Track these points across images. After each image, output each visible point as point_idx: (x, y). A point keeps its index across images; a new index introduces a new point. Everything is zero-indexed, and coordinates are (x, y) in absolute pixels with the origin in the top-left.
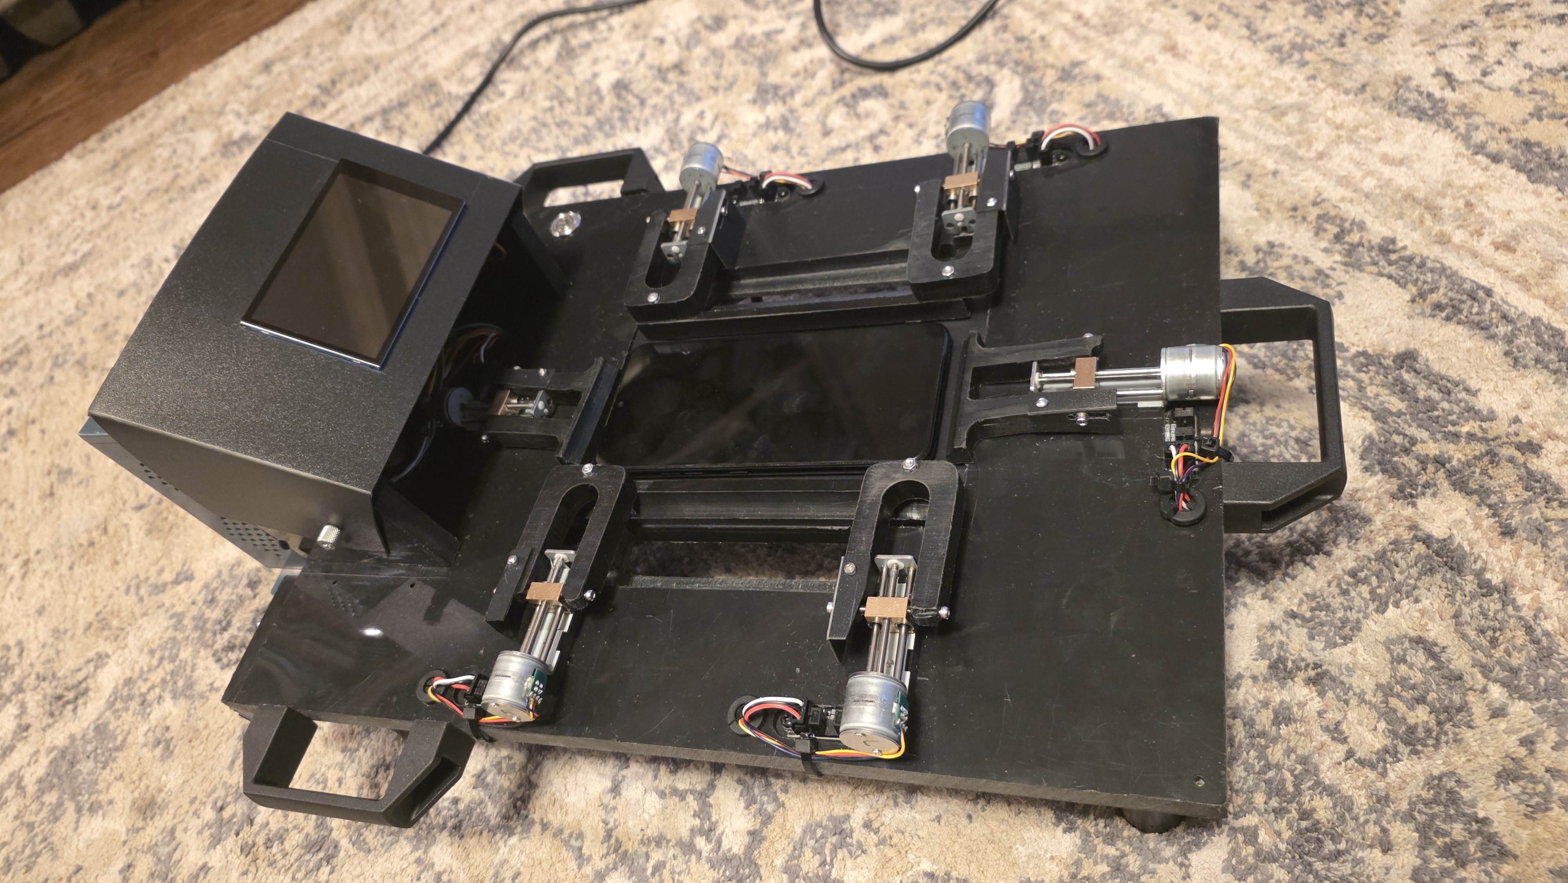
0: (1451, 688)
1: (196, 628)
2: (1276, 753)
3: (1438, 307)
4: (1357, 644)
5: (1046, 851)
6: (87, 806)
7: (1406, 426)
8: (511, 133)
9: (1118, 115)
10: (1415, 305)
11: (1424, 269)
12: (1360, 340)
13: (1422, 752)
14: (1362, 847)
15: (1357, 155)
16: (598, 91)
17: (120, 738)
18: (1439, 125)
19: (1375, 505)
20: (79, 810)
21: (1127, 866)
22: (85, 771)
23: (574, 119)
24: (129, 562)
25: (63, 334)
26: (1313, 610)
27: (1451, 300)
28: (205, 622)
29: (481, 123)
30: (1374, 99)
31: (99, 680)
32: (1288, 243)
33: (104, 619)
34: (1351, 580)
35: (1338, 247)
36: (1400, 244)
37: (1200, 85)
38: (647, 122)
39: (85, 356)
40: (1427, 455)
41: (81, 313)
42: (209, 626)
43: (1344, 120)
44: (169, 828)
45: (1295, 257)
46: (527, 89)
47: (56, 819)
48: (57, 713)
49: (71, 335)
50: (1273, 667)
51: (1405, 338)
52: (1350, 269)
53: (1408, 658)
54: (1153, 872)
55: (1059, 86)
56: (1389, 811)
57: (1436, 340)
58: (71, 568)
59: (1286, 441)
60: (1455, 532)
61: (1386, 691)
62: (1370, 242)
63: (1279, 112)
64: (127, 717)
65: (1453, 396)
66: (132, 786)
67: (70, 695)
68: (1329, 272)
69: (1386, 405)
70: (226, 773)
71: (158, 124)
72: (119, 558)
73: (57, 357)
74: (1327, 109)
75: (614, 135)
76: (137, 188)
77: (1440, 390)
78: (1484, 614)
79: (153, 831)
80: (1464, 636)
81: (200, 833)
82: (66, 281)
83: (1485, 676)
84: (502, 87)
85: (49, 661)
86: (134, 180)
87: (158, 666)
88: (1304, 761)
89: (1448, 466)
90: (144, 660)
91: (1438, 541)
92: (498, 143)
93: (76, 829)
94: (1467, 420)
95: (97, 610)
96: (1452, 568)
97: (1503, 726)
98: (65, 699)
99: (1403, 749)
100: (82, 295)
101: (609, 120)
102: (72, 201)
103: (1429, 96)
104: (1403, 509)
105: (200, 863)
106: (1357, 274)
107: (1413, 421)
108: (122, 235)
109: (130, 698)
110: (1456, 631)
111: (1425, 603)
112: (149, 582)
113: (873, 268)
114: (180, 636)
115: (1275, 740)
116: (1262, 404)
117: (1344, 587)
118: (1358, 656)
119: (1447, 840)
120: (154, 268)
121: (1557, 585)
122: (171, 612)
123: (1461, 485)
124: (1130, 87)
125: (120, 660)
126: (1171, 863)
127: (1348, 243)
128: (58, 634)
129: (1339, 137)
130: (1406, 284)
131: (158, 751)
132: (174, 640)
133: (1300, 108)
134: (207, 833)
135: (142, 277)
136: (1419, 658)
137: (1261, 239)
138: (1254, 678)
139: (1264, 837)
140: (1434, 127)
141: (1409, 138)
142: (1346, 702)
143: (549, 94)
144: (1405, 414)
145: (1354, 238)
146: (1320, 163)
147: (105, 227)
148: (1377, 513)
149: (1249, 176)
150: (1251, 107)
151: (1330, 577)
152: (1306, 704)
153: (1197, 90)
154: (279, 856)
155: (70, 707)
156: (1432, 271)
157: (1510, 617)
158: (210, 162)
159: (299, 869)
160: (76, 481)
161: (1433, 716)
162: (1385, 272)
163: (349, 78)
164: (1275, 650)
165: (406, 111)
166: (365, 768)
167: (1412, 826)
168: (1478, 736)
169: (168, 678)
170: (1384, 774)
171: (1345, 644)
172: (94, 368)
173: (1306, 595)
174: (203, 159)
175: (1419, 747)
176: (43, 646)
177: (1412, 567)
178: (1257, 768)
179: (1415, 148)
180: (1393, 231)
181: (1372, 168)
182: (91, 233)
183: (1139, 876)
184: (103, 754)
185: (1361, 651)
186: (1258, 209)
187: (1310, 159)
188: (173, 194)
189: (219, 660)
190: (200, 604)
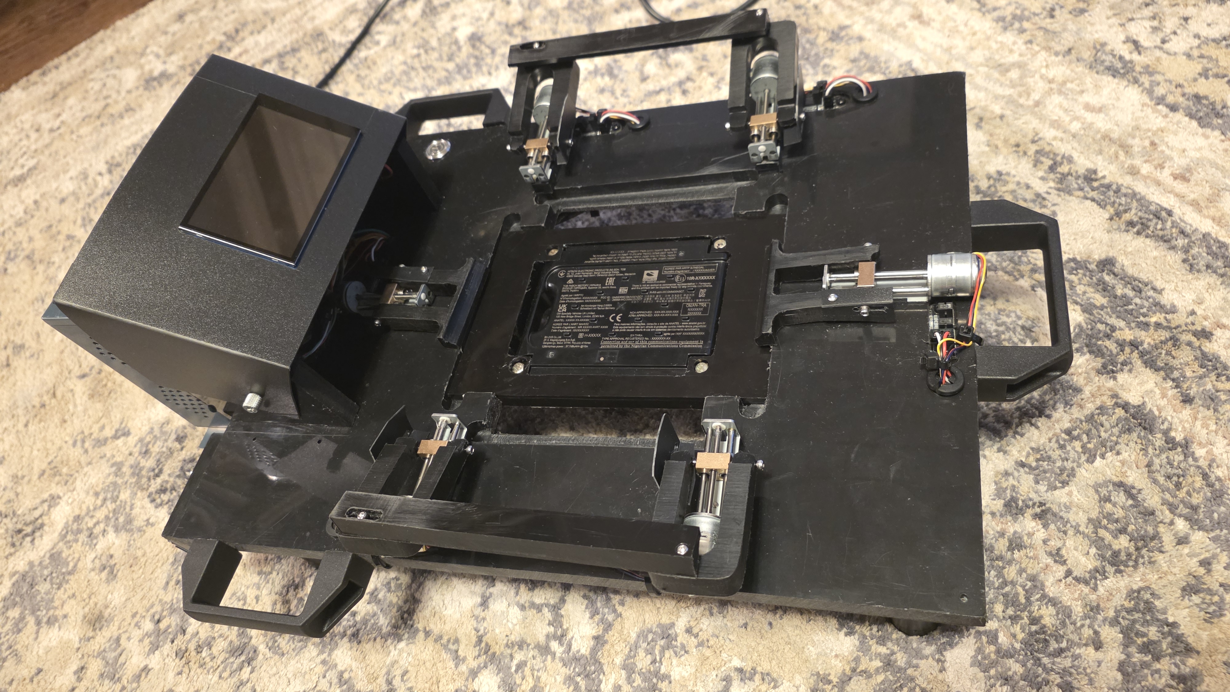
0: (1146, 521)
1: (133, 474)
2: (1011, 573)
3: (1131, 224)
4: (1072, 487)
5: (832, 650)
6: (45, 620)
7: (1108, 317)
8: (386, 74)
9: (877, 69)
10: (1113, 222)
11: (1119, 194)
12: (1071, 249)
13: (1125, 571)
14: (1079, 645)
15: (1065, 104)
16: (456, 42)
17: (71, 565)
18: (1129, 81)
19: (1085, 378)
20: (38, 623)
21: (896, 661)
22: (43, 591)
23: (437, 64)
24: (75, 421)
25: (14, 233)
26: (1038, 460)
27: (1141, 218)
28: (141, 469)
29: (360, 66)
30: (1078, 60)
31: (52, 517)
32: (1013, 172)
33: (55, 467)
34: (1067, 437)
35: (1052, 176)
36: (1100, 175)
37: (941, 46)
38: (497, 68)
39: (33, 252)
40: (1124, 340)
41: (29, 216)
42: (144, 473)
43: (1055, 76)
44: (115, 637)
45: (1018, 183)
46: (398, 39)
47: (19, 631)
48: (18, 544)
49: (21, 234)
50: (1007, 505)
51: (1105, 248)
52: (1062, 194)
53: (1112, 498)
54: (917, 666)
55: (830, 45)
56: (1100, 617)
57: (1130, 249)
58: (26, 425)
59: (1014, 328)
60: (1147, 400)
61: (1096, 524)
62: (1077, 172)
63: (1004, 69)
64: (77, 547)
65: (1143, 294)
66: (83, 603)
67: (29, 529)
68: (1045, 195)
69: (1092, 300)
70: (162, 592)
71: (90, 62)
72: (66, 417)
73: (9, 253)
74: (1042, 67)
75: (471, 77)
76: (74, 115)
77: (1133, 289)
78: (1170, 463)
79: (101, 639)
80: (1155, 481)
81: (141, 641)
82: (16, 190)
83: (1172, 512)
84: (377, 37)
85: (9, 501)
86: (71, 108)
87: (102, 506)
88: (1033, 579)
89: (1140, 348)
90: (90, 501)
91: (1134, 407)
92: (375, 82)
93: (36, 638)
94: (1155, 313)
95: (50, 458)
96: (1145, 428)
97: (1186, 550)
98: (24, 532)
99: (1110, 569)
100: (30, 202)
101: (466, 65)
102: (19, 124)
103: (1121, 58)
104: (1106, 382)
105: (142, 666)
106: (1067, 197)
107: (1113, 313)
108: (62, 153)
109: (79, 531)
110: (1149, 477)
111: (1125, 455)
112: (93, 437)
113: (690, 188)
114: (120, 481)
115: (1010, 562)
116: (995, 299)
117: (1062, 443)
118: (1073, 497)
119: (1145, 639)
120: (90, 180)
121: (1226, 441)
122: (112, 461)
123: (1150, 364)
124: (886, 47)
125: (70, 501)
126: (930, 659)
127: (1060, 173)
128: (16, 479)
129: (1051, 89)
130: (1105, 206)
131: (104, 575)
132: (115, 484)
133: (1021, 66)
134: (147, 641)
135: (80, 188)
136: (1120, 498)
137: (992, 169)
138: (993, 514)
139: (1003, 639)
140: (1125, 83)
141: (1105, 92)
142: (1065, 533)
143: (416, 43)
144: (1107, 308)
145: (1064, 169)
146: (1036, 109)
147: (47, 146)
148: (1086, 385)
149: (981, 119)
150: (981, 65)
151: (1050, 435)
152: (1033, 534)
153: (939, 50)
154: (208, 659)
155: (29, 539)
156: (1125, 195)
157: (1190, 466)
158: (134, 94)
159: (225, 670)
160: (28, 354)
161: (1132, 543)
162: (1089, 196)
163: (250, 28)
164: (1008, 491)
165: (298, 55)
166: (278, 588)
167: (1118, 629)
168: (1167, 559)
169: (111, 515)
170: (1095, 589)
171: (1063, 487)
172: (41, 261)
173: (1032, 449)
174: (129, 92)
175: (1122, 568)
176: (4, 490)
177: (1114, 427)
178: (997, 585)
179: (1110, 99)
180: (1095, 164)
181: (1078, 114)
182: (36, 151)
183: (906, 669)
184: (58, 577)
185: (1075, 493)
186: (988, 145)
187: (1029, 106)
188: (104, 119)
189: (153, 501)
190: (136, 455)
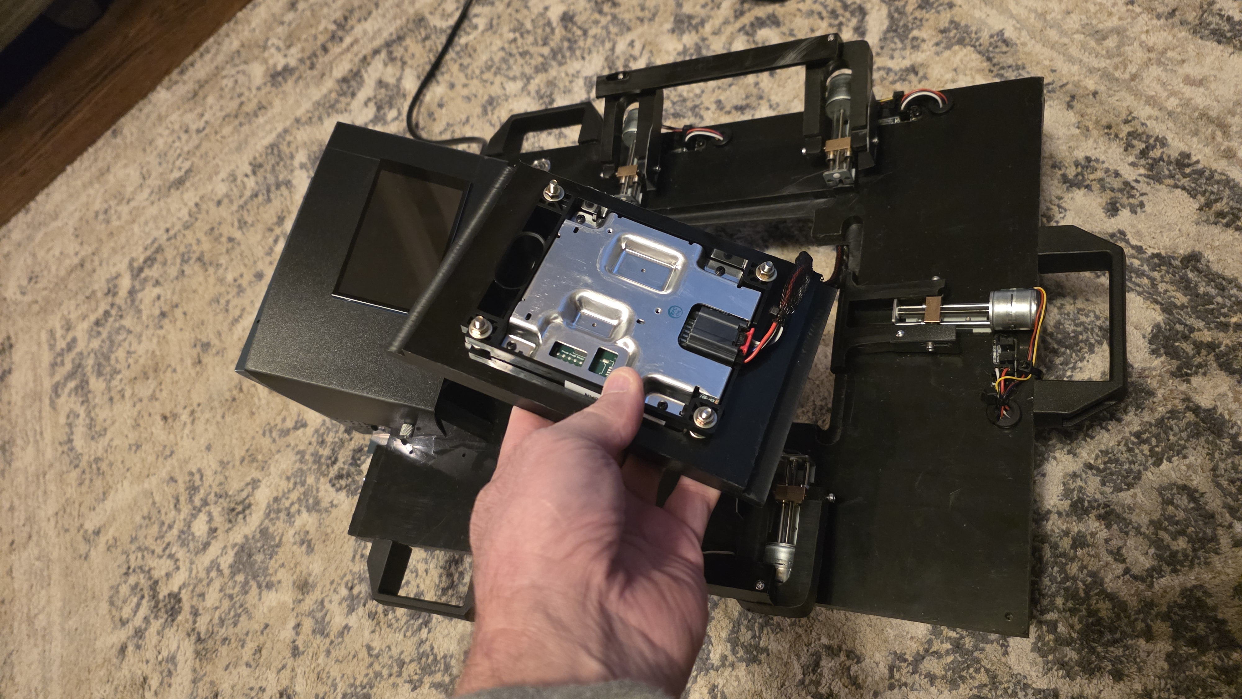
0: (1205, 524)
1: (315, 462)
2: (1073, 569)
3: (1221, 214)
4: (1137, 490)
5: (908, 633)
6: (264, 584)
7: (1187, 317)
8: (486, 62)
9: (968, 40)
10: (1202, 212)
11: (1212, 180)
12: (1156, 244)
13: (1180, 571)
14: (1132, 637)
15: (1164, 76)
16: (549, 24)
17: (277, 539)
18: (1235, 47)
19: (1158, 382)
20: (259, 586)
21: (964, 644)
22: (259, 560)
23: (533, 50)
24: (262, 413)
25: (184, 236)
26: (1105, 463)
27: (1232, 208)
28: (321, 457)
29: (462, 54)
30: (1181, 24)
31: (257, 498)
32: (1102, 158)
33: (252, 455)
34: (1136, 440)
35: (1143, 162)
36: (1194, 159)
37: (1036, 11)
38: (590, 52)
39: (202, 253)
40: (1202, 342)
41: (193, 219)
42: (323, 460)
43: (1155, 44)
44: (320, 600)
45: (1107, 171)
46: (495, 22)
47: (246, 593)
48: (233, 520)
49: (190, 237)
50: (1074, 505)
51: (1191, 242)
52: (1152, 182)
53: (1175, 501)
54: (983, 650)
55: (918, 14)
56: (1153, 612)
57: (1217, 243)
58: (223, 417)
59: (1092, 329)
60: (1218, 404)
61: (1156, 525)
62: (1169, 157)
63: (1101, 36)
64: (280, 524)
65: (1226, 293)
66: (291, 572)
67: (240, 508)
68: (1134, 184)
69: (1172, 299)
70: (351, 564)
71: (221, 58)
72: (254, 410)
73: (183, 255)
74: (1142, 32)
75: (566, 63)
76: (214, 114)
77: (1216, 287)
79: (309, 602)
80: (1218, 485)
81: (340, 604)
82: (178, 193)
83: (1231, 515)
84: (475, 21)
85: (221, 484)
86: (211, 107)
87: (294, 489)
88: (1093, 574)
89: (1217, 350)
90: (284, 485)
91: (1205, 410)
92: (477, 72)
93: (260, 599)
94: (1236, 313)
95: (246, 447)
96: (1213, 432)
98: (237, 510)
99: (1166, 568)
100: (191, 204)
101: (560, 49)
102: (170, 125)
103: (1229, 19)
104: (1180, 385)
105: (344, 624)
106: (1158, 186)
107: (1193, 313)
108: (211, 154)
109: (279, 511)
110: (1213, 481)
111: (1192, 459)
112: (278, 428)
113: (772, 206)
114: (305, 468)
115: (1072, 560)
116: (1075, 298)
117: (1131, 446)
118: (1137, 499)
119: (1193, 634)
120: (239, 182)
122: (296, 450)
123: (1226, 367)
124: (977, 14)
125: (268, 484)
126: (995, 644)
127: (1151, 158)
128: (223, 464)
129: (1150, 60)
130: (1196, 195)
131: (304, 547)
132: (301, 470)
133: (1119, 32)
134: (345, 604)
135: (232, 190)
136: (1183, 501)
137: (1080, 155)
138: (1060, 514)
139: (1061, 628)
140: (1231, 50)
141: (1209, 60)
142: (1127, 533)
143: (512, 27)
144: (1187, 307)
145: (1156, 153)
146: (1132, 83)
147: (197, 147)
148: (1160, 387)
149: (1073, 97)
150: (1077, 32)
151: (1120, 438)
152: (1096, 534)
153: (1033, 15)
154: (393, 621)
155: (241, 516)
156: (1218, 182)
158: (264, 91)
159: (407, 630)
160: (214, 351)
161: (1190, 545)
162: (1180, 184)
163: (357, 14)
164: (1076, 492)
165: (404, 44)
166: (442, 563)
167: (1169, 624)
168: (1222, 560)
169: (302, 497)
170: (1151, 586)
171: (1128, 489)
172: (211, 264)
173: (1101, 451)
174: (259, 89)
175: (1179, 567)
176: (215, 473)
177: (1183, 431)
178: (1059, 579)
179: (1213, 69)
180: (1190, 147)
181: (1176, 88)
182: (188, 153)
183: (973, 652)
184: (268, 549)
185: (1140, 495)
186: (1078, 128)
187: (1125, 81)
188: (241, 118)
189: (333, 485)
190: (315, 444)
